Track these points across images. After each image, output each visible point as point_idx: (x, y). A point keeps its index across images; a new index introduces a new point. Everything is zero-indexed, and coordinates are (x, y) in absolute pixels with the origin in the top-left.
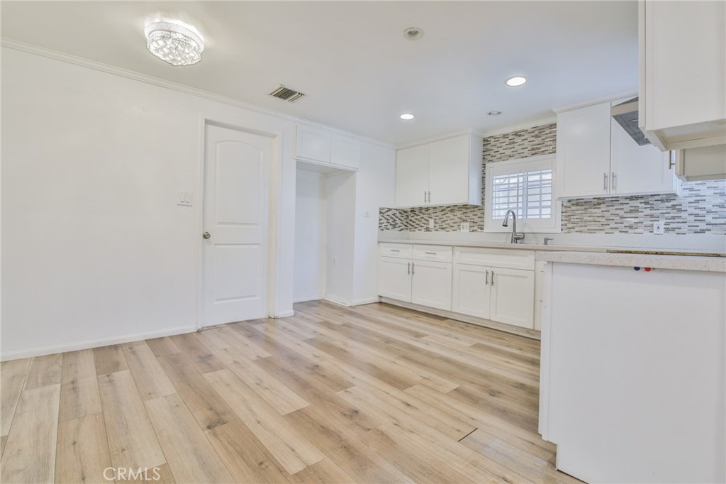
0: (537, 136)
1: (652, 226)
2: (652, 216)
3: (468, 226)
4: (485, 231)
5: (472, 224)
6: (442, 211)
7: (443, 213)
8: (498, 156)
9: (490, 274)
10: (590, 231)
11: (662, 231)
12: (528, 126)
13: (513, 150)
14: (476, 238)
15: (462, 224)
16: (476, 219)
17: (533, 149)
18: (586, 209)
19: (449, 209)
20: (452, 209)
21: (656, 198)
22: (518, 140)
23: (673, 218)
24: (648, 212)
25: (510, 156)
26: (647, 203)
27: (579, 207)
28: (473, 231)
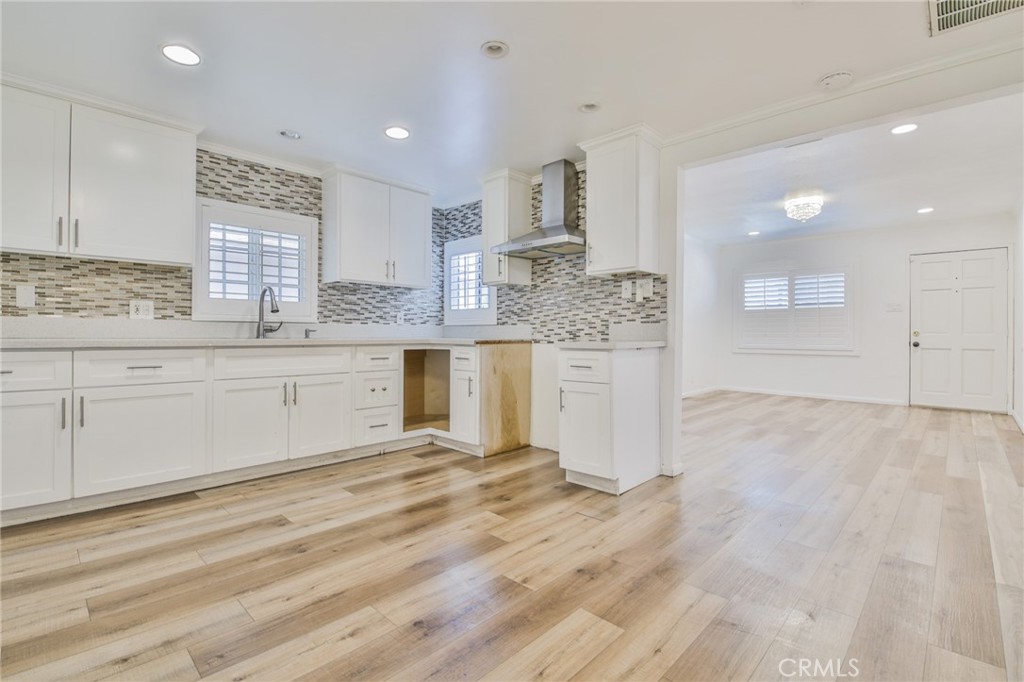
0: (283, 183)
1: (396, 317)
2: (396, 307)
3: (152, 308)
4: (194, 317)
5: (161, 305)
6: (67, 268)
7: (69, 274)
8: (218, 190)
9: (290, 389)
10: (349, 321)
11: (402, 320)
12: (272, 163)
13: (246, 189)
14: (175, 330)
15: (133, 303)
16: (171, 294)
17: (278, 200)
18: (343, 294)
19: (93, 267)
20: (102, 267)
21: (399, 290)
22: (252, 175)
23: (409, 310)
24: (393, 303)
25: (240, 197)
26: (392, 294)
27: (335, 292)
28: (164, 317)
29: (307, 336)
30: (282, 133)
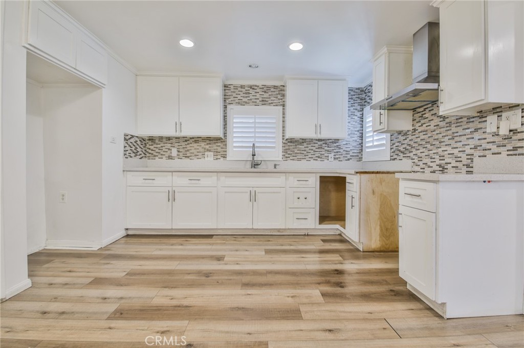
0: (265, 92)
1: (328, 156)
2: (328, 151)
3: (212, 155)
4: (227, 159)
5: (216, 154)
6: (186, 141)
7: (186, 143)
8: (237, 101)
9: (253, 194)
10: (299, 160)
11: (333, 159)
12: (260, 83)
13: (248, 98)
14: (220, 164)
15: (206, 153)
16: (219, 149)
17: (263, 101)
18: (296, 145)
19: (194, 140)
20: (196, 140)
21: (330, 141)
22: (251, 91)
23: (337, 152)
24: (326, 148)
25: (246, 102)
26: (326, 144)
27: (292, 144)
28: (217, 159)
29: (275, 168)
30: (250, 66)
